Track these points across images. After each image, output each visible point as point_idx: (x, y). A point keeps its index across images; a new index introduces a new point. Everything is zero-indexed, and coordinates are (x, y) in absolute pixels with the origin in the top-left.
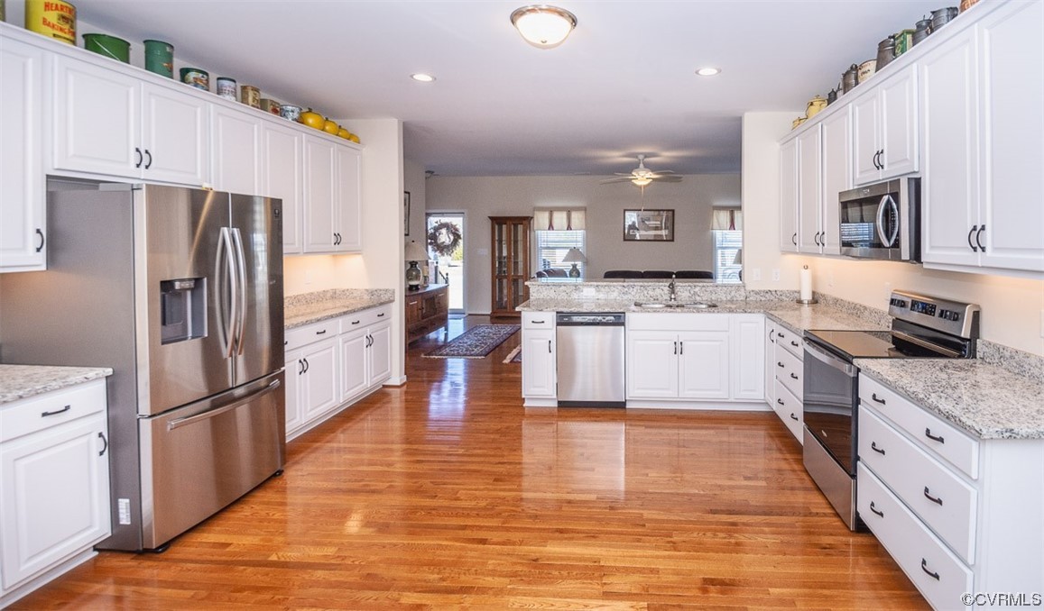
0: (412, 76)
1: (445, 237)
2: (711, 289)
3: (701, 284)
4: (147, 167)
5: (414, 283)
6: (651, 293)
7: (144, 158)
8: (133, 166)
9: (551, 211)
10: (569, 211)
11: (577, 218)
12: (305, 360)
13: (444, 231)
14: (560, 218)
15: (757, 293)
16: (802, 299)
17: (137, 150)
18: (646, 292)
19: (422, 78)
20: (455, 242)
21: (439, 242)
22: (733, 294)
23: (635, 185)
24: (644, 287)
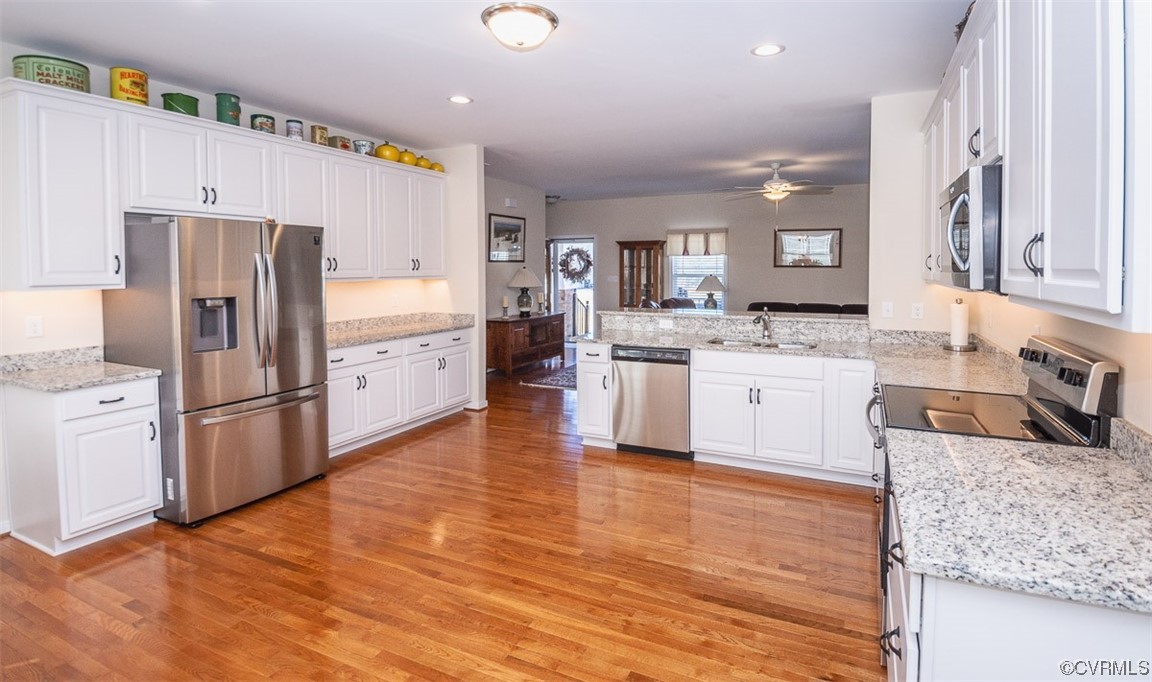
0: (449, 99)
1: (576, 264)
2: (820, 325)
3: (806, 320)
4: (213, 203)
5: (525, 309)
6: (740, 328)
7: (210, 195)
8: (201, 202)
9: (686, 234)
10: (707, 233)
11: (716, 241)
12: (363, 377)
13: (575, 257)
14: (696, 242)
15: (886, 334)
16: (953, 343)
17: (204, 188)
18: (733, 327)
19: (460, 100)
20: (586, 269)
21: (570, 269)
22: (851, 333)
23: (767, 200)
24: (732, 320)
